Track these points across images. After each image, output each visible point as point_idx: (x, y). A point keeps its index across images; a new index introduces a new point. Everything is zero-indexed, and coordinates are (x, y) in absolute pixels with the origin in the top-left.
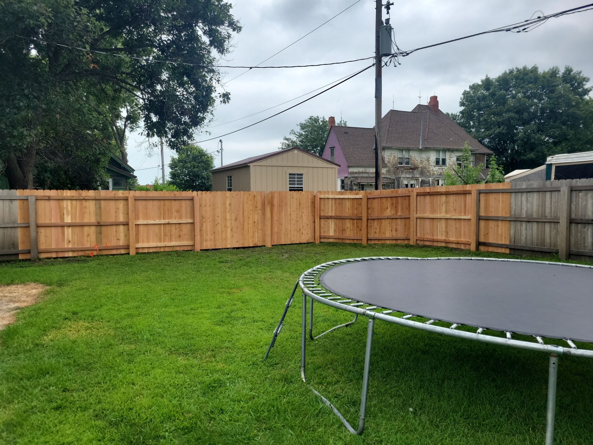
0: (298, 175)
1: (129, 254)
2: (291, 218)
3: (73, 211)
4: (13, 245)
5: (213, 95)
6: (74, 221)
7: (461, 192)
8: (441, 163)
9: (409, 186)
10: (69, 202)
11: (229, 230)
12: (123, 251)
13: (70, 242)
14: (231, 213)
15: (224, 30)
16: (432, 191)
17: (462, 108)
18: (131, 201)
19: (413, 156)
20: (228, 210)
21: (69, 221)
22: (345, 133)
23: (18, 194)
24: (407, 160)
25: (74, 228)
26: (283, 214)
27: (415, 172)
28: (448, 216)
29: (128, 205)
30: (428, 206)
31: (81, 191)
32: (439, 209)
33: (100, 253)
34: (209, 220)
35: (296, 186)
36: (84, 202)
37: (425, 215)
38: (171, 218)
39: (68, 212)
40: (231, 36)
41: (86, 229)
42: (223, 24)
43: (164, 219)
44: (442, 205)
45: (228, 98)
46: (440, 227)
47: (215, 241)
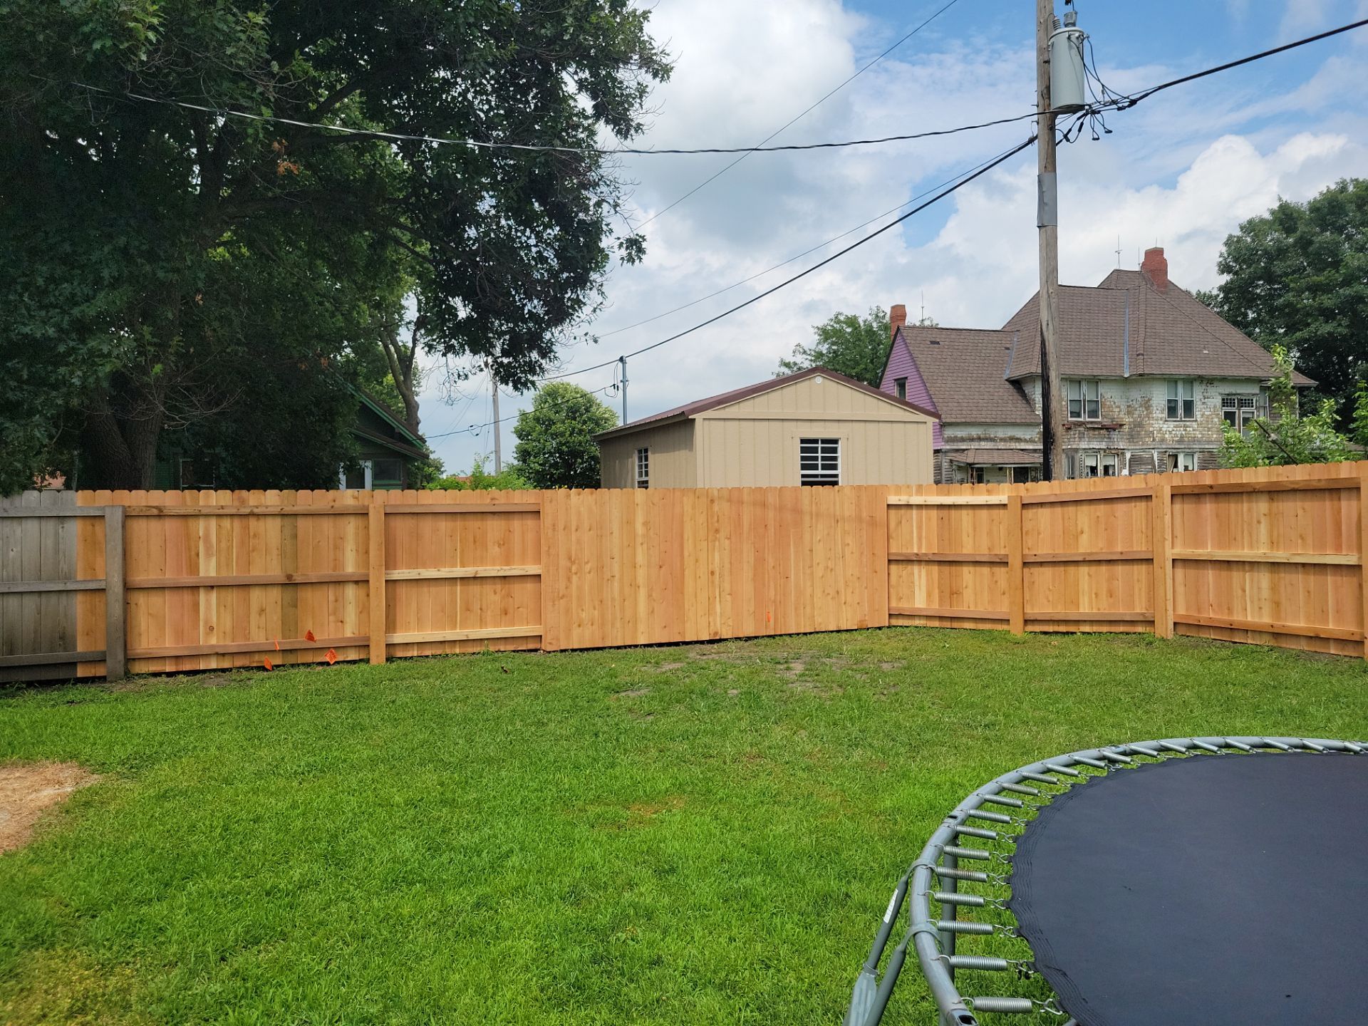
0: (824, 441)
1: (367, 661)
2: (812, 560)
3: (223, 545)
4: (60, 638)
5: (605, 242)
6: (224, 574)
7: (1323, 485)
8: (1181, 411)
9: (1100, 469)
10: (213, 522)
11: (642, 594)
12: (352, 655)
13: (212, 628)
14: (648, 549)
15: (629, 76)
16: (1221, 482)
17: (1226, 278)
18: (375, 519)
19: (1108, 396)
20: (639, 540)
21: (213, 573)
22: (932, 343)
23: (79, 504)
24: (1093, 406)
25: (224, 593)
26: (792, 549)
27: (1115, 435)
28: (1280, 556)
29: (367, 527)
30: (1210, 528)
31: (244, 493)
32: (1246, 532)
33: (291, 659)
34: (588, 567)
35: (820, 472)
36: (253, 522)
37: (1200, 551)
38: (482, 561)
39: (208, 549)
40: (647, 90)
41: (256, 594)
42: (626, 62)
43: (463, 565)
44: (1259, 522)
45: (641, 251)
46: (1252, 587)
47: (603, 625)
